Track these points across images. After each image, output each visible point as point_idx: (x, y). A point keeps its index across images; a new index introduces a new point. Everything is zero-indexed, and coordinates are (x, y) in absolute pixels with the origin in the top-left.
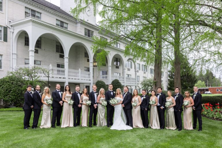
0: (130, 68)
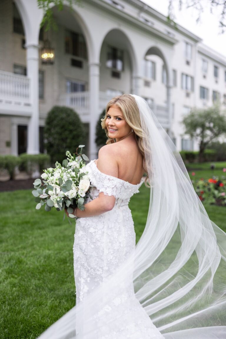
0: (149, 78)
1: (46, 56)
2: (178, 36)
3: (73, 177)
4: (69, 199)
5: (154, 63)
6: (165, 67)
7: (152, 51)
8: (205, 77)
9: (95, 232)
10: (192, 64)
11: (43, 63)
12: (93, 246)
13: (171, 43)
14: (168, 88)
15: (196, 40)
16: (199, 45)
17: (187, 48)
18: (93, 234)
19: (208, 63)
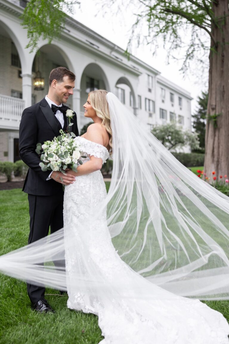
1: (37, 83)
2: (141, 70)
3: (69, 149)
4: (65, 165)
5: (123, 91)
6: (132, 93)
7: (122, 81)
8: (163, 101)
9: (84, 186)
10: (153, 91)
11: (36, 88)
12: (83, 197)
13: (136, 75)
14: (135, 109)
15: (156, 73)
16: (158, 77)
17: (149, 79)
18: (84, 187)
19: (165, 90)
